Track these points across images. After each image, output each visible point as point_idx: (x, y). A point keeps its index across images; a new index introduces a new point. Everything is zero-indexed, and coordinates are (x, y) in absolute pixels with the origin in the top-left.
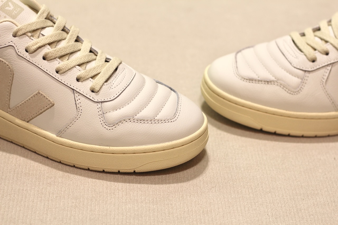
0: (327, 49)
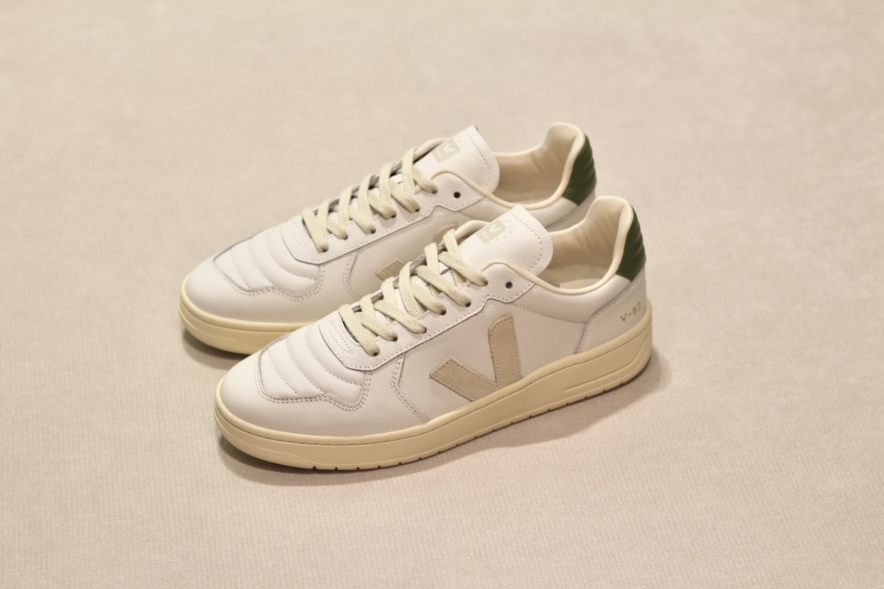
0: (393, 331)
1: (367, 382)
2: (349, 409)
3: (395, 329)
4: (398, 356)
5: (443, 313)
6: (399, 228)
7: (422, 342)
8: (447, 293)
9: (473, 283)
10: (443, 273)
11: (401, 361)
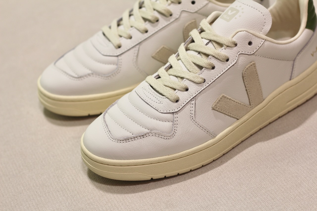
0: (185, 85)
1: (175, 119)
2: (168, 138)
3: (186, 83)
4: (191, 99)
5: (213, 68)
6: (161, 27)
7: (204, 88)
8: (213, 55)
9: (228, 46)
10: (207, 44)
11: (193, 102)
